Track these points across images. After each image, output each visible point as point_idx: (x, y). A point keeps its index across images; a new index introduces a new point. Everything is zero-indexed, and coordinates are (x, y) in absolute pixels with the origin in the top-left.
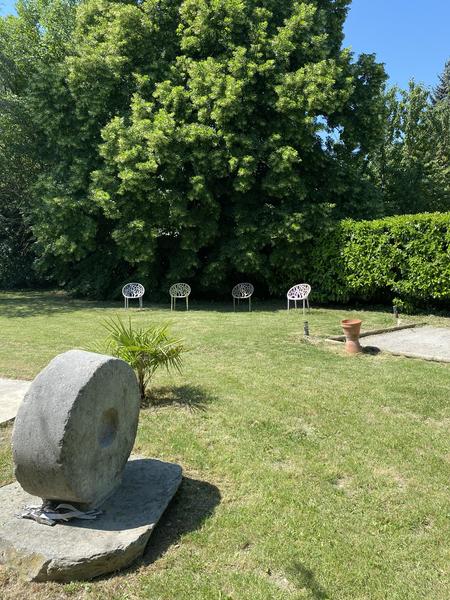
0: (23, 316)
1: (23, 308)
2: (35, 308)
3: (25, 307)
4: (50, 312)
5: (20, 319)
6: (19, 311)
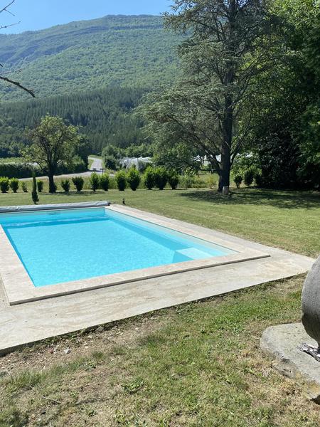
0: (289, 208)
1: (289, 202)
2: (297, 202)
3: (290, 201)
4: (308, 207)
5: (287, 209)
6: (286, 204)
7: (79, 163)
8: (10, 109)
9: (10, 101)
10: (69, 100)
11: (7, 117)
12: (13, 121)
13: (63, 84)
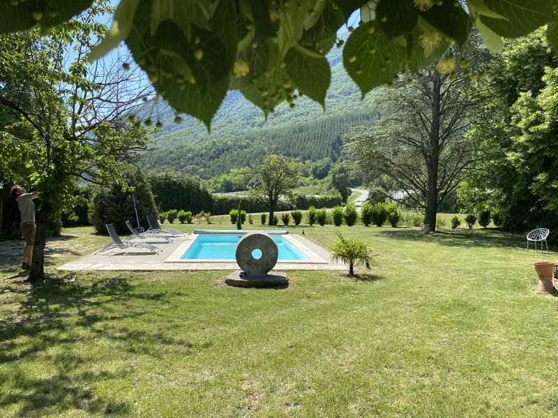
7: (334, 197)
8: (276, 136)
9: (277, 127)
10: (341, 120)
11: (271, 145)
12: (277, 149)
13: (337, 101)
